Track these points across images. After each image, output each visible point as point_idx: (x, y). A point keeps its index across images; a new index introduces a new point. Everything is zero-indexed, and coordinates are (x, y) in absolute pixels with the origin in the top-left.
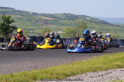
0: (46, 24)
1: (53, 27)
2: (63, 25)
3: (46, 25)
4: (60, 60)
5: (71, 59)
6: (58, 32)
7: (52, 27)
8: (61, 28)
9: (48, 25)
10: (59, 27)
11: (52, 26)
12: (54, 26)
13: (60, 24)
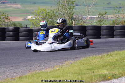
0: (4, 3)
1: (18, 8)
2: (35, 3)
3: (3, 6)
4: (3, 70)
5: (25, 68)
6: (26, 16)
7: (14, 8)
8: (31, 8)
9: (8, 5)
10: (27, 8)
11: (15, 6)
12: (19, 6)
13: (30, 3)
